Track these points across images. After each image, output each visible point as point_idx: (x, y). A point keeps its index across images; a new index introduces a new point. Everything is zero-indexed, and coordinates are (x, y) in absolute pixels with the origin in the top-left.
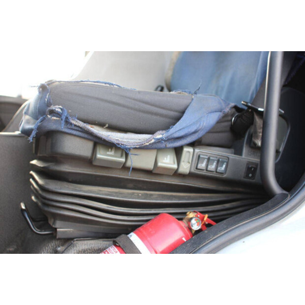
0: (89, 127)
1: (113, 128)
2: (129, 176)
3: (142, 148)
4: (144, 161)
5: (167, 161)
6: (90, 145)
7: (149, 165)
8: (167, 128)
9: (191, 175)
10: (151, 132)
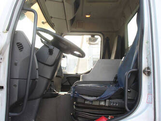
0: (83, 96)
1: (89, 96)
2: (93, 107)
3: (94, 100)
4: (97, 103)
5: (102, 103)
6: (84, 100)
7: (98, 104)
8: (100, 96)
9: (109, 106)
10: (97, 97)
